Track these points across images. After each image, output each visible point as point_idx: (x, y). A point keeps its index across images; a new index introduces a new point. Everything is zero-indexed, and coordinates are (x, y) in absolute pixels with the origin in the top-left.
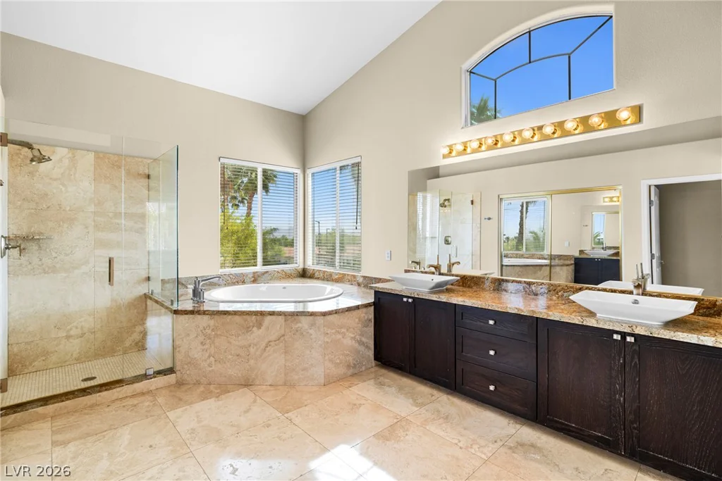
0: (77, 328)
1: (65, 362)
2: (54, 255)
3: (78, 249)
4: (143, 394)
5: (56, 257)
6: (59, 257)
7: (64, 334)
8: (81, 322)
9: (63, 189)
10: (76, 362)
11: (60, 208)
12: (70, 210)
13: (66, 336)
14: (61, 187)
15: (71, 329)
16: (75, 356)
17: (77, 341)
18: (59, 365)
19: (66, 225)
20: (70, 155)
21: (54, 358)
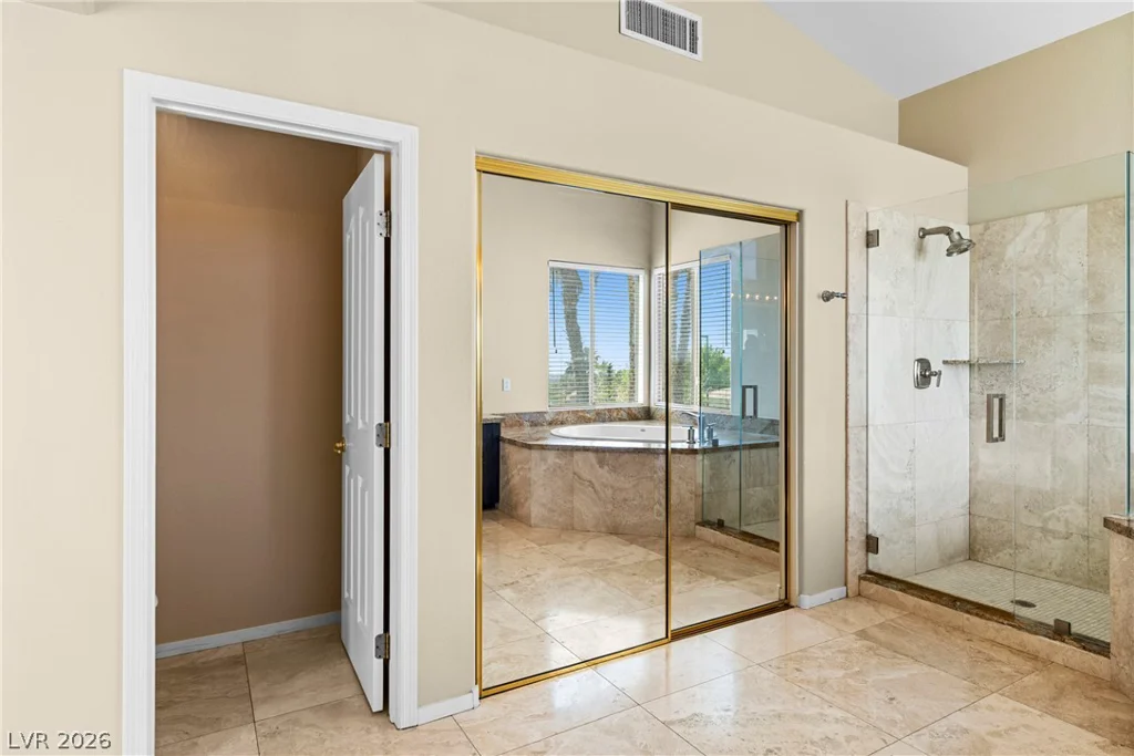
0: (1058, 519)
1: (1040, 570)
2: (1026, 391)
3: (1060, 383)
4: (1034, 657)
5: (1028, 395)
6: (1032, 395)
7: (1040, 525)
8: (1065, 512)
9: (1038, 281)
10: (1055, 577)
11: (1035, 313)
12: (1048, 316)
13: (1042, 528)
14: (1035, 278)
15: (1049, 518)
16: (1055, 566)
17: (1057, 543)
18: (1031, 571)
19: (1041, 342)
20: (1049, 221)
21: (1023, 558)
